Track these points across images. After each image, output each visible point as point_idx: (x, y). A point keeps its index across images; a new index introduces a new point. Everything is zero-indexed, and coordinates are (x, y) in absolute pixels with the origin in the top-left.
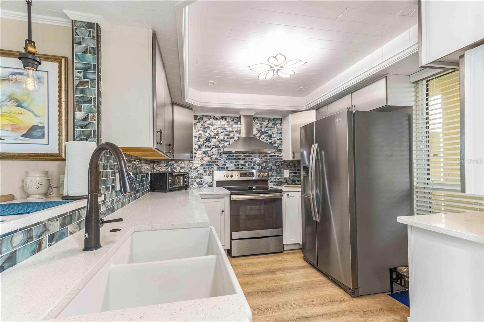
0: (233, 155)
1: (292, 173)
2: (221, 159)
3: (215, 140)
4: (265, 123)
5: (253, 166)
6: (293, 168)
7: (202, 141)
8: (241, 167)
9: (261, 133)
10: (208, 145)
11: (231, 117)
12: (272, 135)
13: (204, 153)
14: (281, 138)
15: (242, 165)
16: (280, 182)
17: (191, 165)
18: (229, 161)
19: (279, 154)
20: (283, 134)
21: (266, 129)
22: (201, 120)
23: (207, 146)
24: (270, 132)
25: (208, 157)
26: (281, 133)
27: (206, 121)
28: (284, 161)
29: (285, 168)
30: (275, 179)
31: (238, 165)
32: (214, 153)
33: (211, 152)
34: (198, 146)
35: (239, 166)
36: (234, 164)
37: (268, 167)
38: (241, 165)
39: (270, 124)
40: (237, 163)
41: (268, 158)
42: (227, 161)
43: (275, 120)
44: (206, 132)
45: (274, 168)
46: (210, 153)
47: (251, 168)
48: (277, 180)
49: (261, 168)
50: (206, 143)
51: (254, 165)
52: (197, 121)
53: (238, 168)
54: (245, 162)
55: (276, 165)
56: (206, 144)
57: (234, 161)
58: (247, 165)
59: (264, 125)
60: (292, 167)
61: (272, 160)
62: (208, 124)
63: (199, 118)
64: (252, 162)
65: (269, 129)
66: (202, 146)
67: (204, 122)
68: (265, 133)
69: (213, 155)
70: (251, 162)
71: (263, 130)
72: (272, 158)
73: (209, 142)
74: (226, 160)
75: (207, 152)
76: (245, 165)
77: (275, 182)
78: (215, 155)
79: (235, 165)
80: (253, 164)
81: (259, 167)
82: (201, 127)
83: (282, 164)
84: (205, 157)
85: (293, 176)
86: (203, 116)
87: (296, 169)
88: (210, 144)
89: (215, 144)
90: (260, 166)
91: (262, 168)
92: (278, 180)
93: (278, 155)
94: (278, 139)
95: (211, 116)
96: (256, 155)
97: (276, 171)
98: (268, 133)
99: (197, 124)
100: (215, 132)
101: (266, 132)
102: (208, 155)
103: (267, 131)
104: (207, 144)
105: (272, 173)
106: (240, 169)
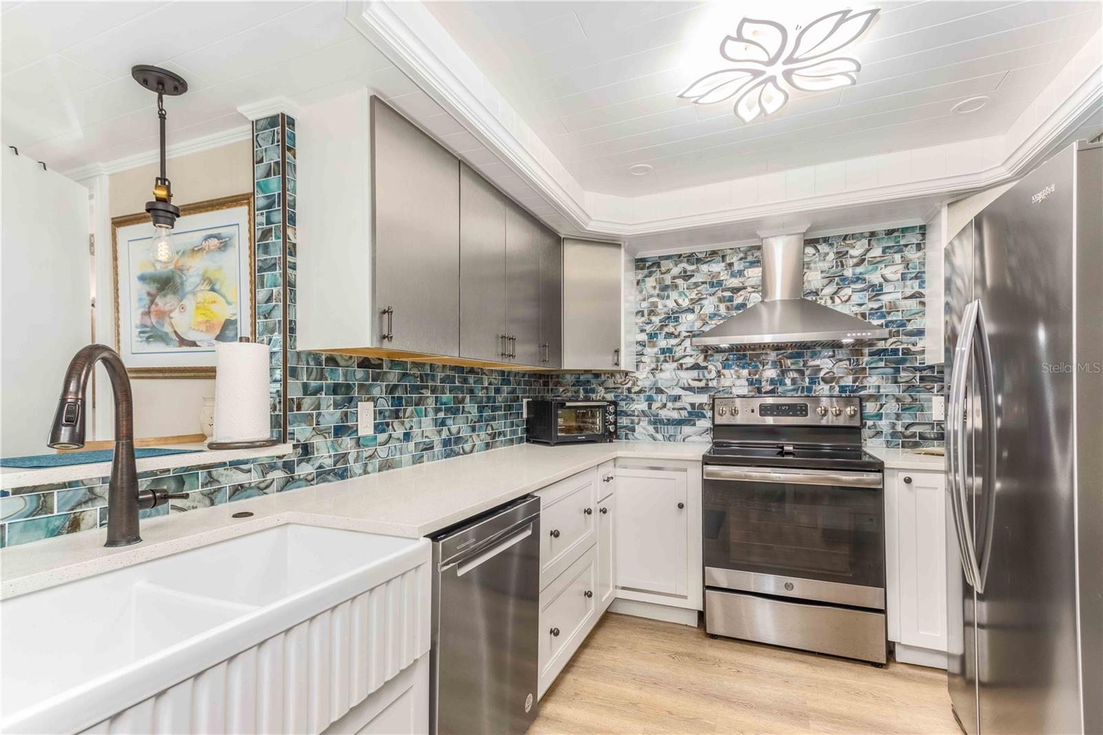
0: (745, 356)
2: (706, 368)
3: (690, 317)
4: (856, 252)
5: (809, 383)
7: (658, 321)
8: (769, 388)
9: (838, 284)
10: (674, 330)
11: (739, 248)
12: (881, 285)
13: (663, 351)
14: (921, 290)
15: (772, 381)
16: (914, 435)
17: (631, 382)
18: (732, 371)
19: (910, 346)
20: (926, 277)
21: (859, 270)
22: (654, 269)
23: (670, 335)
24: (875, 278)
25: (673, 361)
26: (919, 276)
27: (668, 271)
28: (931, 368)
29: (935, 390)
30: (893, 426)
31: (759, 381)
32: (689, 351)
33: (680, 347)
34: (647, 334)
35: (764, 384)
36: (748, 380)
37: (864, 388)
38: (767, 381)
39: (877, 252)
40: (757, 376)
41: (866, 359)
42: (725, 372)
43: (896, 234)
44: (668, 297)
45: (889, 389)
46: (679, 352)
47: (802, 392)
48: (899, 428)
49: (837, 389)
50: (667, 325)
51: (813, 381)
52: (646, 271)
53: (759, 390)
54: (783, 373)
55: (896, 382)
56: (666, 330)
57: (745, 372)
58: (788, 381)
59: (852, 257)
61: (882, 364)
62: (674, 278)
63: (650, 263)
64: (807, 373)
65: (870, 267)
66: (657, 334)
67: (662, 274)
68: (854, 282)
69: (687, 356)
70: (801, 372)
71: (848, 273)
72: (882, 360)
73: (676, 324)
74: (724, 368)
75: (670, 350)
76: (782, 383)
77: (894, 435)
78: (691, 356)
79: (751, 383)
80: (811, 379)
81: (831, 388)
82: (655, 288)
83: (922, 379)
84: (665, 361)
86: (659, 257)
88: (680, 328)
89: (691, 327)
90: (834, 384)
91: (843, 389)
92: (906, 429)
93: (908, 349)
94: (907, 296)
95: (680, 256)
96: (820, 352)
97: (898, 400)
98: (865, 280)
99: (646, 279)
100: (693, 296)
101: (858, 279)
102: (673, 357)
103: (861, 274)
104: (670, 329)
105: (882, 406)
106: (766, 393)
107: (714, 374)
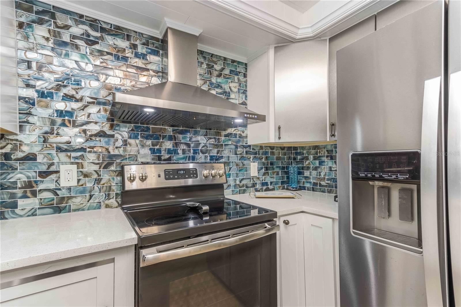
0: (148, 129)
1: (262, 168)
2: (113, 136)
3: (95, 84)
4: (218, 67)
5: (193, 154)
6: (263, 160)
7: (52, 79)
8: (167, 156)
9: (208, 86)
10: (74, 93)
11: (142, 34)
12: (229, 93)
13: (60, 113)
14: (246, 101)
15: (169, 151)
16: (243, 186)
17: (9, 147)
18: (138, 141)
19: (242, 133)
20: (248, 93)
21: (219, 80)
22: (47, 18)
23: (68, 98)
24: (226, 87)
25: (74, 126)
26: (245, 92)
27: (67, 27)
28: (250, 146)
29: (251, 159)
30: (235, 180)
31: (159, 151)
32: (93, 118)
33: (82, 113)
34: (37, 91)
35: (163, 152)
36: (150, 149)
37: (222, 157)
38: (165, 151)
39: (227, 72)
40: (158, 147)
41: (223, 138)
42: (132, 141)
43: (235, 64)
44: (67, 55)
45: (234, 158)
46: (81, 118)
47: (189, 160)
48: (238, 182)
49: (209, 158)
50: (65, 86)
51: (195, 152)
52: (34, 16)
53: (159, 158)
54: (176, 145)
55: (236, 154)
56: (65, 91)
57: (149, 142)
58: (180, 152)
59: (215, 70)
60: (262, 158)
61: (230, 143)
62: (74, 37)
64: (192, 145)
65: (225, 80)
66: (52, 93)
67: (58, 27)
68: (217, 87)
69: (91, 122)
70: (188, 145)
71: (214, 80)
72: (230, 140)
73: (77, 87)
74: (130, 138)
75: (70, 113)
76: (176, 152)
77: (235, 186)
78: (96, 123)
79: (153, 151)
80: (194, 150)
81: (206, 157)
82: (47, 39)
83: (247, 152)
84: (63, 124)
85: (264, 174)
86: (53, 7)
87: (268, 162)
88: (81, 93)
89: (95, 93)
90: (207, 155)
91: (212, 158)
92: (240, 182)
93: (240, 134)
94: (240, 103)
95: (81, 16)
96: (199, 131)
97: (237, 165)
98: (222, 87)
99: (34, 25)
100: (98, 63)
101: (219, 86)
102: (74, 122)
103: (220, 83)
104: (69, 90)
105: (230, 168)
106: (165, 160)
107: (120, 143)
